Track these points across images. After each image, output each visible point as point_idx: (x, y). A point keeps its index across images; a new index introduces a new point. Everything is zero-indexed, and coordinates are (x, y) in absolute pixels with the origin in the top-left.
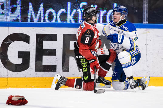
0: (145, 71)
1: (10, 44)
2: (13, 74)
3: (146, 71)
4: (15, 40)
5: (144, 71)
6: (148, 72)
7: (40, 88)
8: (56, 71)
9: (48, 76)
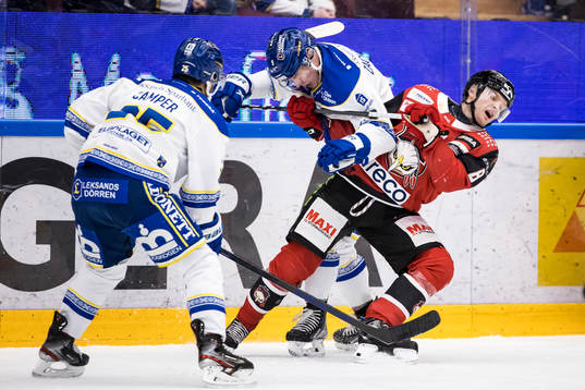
0: (468, 286)
1: (8, 194)
2: (18, 299)
3: (471, 283)
4: (25, 183)
5: (465, 283)
6: (479, 288)
7: (111, 344)
8: (165, 287)
9: (138, 303)
